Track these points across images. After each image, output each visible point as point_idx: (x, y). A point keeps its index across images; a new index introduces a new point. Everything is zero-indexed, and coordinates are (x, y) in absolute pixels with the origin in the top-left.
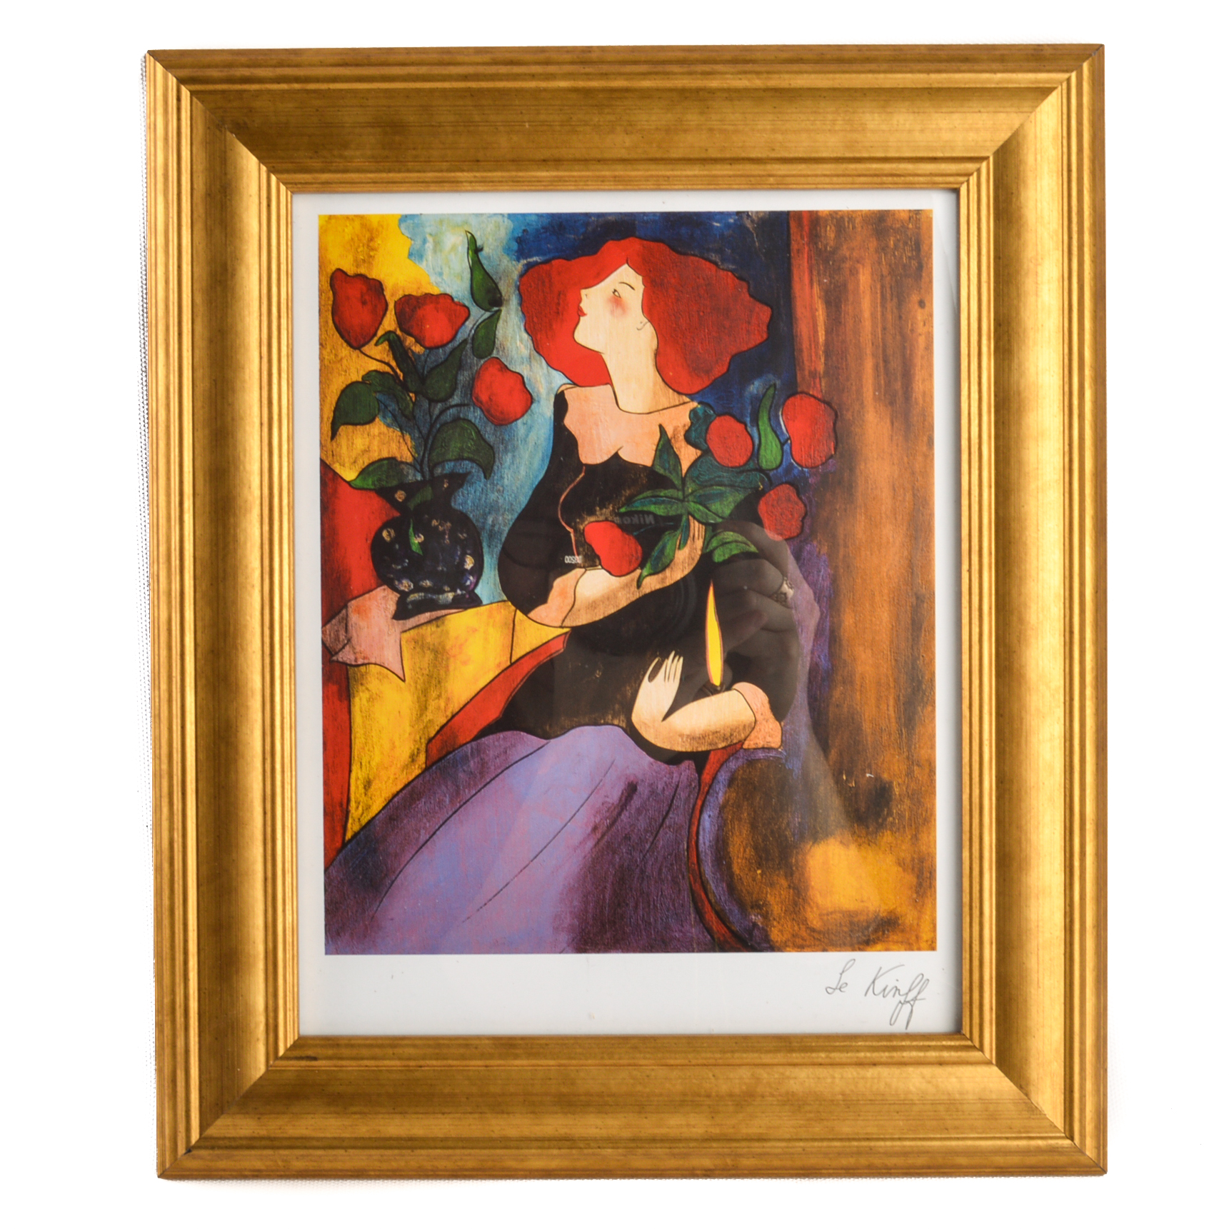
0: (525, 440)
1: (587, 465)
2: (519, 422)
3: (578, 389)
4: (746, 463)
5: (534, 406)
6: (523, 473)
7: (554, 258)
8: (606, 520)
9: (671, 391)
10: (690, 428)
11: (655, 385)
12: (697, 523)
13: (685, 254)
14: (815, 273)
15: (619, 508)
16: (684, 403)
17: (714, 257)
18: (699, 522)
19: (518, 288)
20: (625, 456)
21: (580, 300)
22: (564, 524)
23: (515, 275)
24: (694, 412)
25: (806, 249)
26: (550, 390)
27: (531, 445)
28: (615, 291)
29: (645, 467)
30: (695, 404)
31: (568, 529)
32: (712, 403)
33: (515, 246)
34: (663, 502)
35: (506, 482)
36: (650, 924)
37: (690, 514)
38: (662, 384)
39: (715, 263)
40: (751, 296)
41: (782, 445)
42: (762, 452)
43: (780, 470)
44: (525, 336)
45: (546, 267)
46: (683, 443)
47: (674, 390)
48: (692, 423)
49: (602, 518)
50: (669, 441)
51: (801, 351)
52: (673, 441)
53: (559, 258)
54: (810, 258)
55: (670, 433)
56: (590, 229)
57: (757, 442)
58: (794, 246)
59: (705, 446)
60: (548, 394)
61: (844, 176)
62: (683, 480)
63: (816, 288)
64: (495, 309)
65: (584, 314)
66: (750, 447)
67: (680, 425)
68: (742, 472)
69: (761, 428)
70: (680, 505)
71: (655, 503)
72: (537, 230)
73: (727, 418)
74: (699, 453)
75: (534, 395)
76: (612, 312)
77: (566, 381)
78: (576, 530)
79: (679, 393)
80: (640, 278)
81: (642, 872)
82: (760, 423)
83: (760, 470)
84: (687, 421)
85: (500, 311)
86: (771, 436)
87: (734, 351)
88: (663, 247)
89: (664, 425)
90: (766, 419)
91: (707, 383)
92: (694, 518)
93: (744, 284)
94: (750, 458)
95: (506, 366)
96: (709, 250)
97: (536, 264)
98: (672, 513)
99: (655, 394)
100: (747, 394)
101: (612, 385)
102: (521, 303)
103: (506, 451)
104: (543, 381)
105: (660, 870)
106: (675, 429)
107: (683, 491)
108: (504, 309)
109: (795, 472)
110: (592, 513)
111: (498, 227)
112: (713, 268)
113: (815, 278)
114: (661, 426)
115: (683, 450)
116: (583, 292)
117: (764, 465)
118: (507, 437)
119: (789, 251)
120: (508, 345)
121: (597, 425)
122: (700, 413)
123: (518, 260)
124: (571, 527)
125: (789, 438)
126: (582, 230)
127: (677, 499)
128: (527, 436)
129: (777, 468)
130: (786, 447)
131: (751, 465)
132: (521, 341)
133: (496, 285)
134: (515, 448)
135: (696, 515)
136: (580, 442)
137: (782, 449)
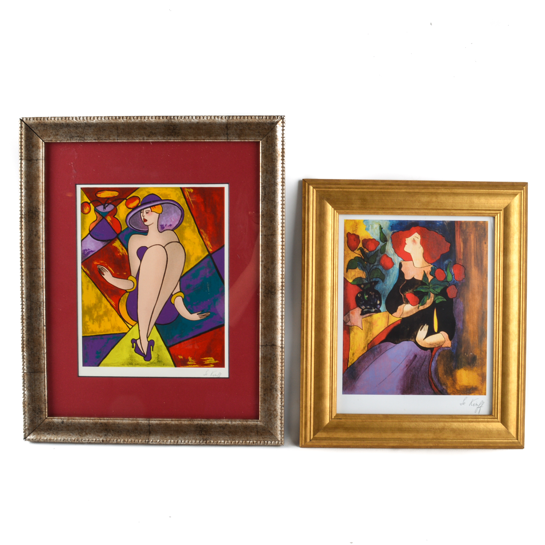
0: (392, 274)
1: (407, 280)
2: (391, 269)
3: (405, 262)
4: (444, 280)
5: (394, 266)
6: (391, 281)
7: (400, 231)
8: (411, 293)
9: (426, 263)
10: (431, 271)
11: (423, 261)
12: (432, 294)
13: (431, 230)
14: (461, 235)
15: (414, 290)
16: (430, 265)
17: (437, 231)
18: (433, 293)
19: (391, 238)
20: (416, 278)
21: (405, 241)
22: (401, 293)
23: (390, 235)
24: (432, 268)
25: (459, 230)
26: (398, 262)
27: (393, 275)
28: (414, 239)
29: (420, 280)
30: (432, 266)
31: (402, 295)
32: (436, 266)
33: (390, 228)
34: (424, 289)
35: (387, 283)
36: (419, 388)
37: (430, 291)
38: (425, 261)
39: (437, 233)
40: (446, 240)
41: (452, 276)
42: (448, 277)
43: (452, 282)
44: (392, 249)
45: (398, 233)
46: (429, 275)
47: (427, 262)
48: (431, 270)
49: (410, 292)
50: (426, 274)
51: (457, 254)
52: (427, 274)
53: (401, 231)
54: (460, 232)
55: (426, 272)
56: (408, 224)
57: (446, 275)
58: (456, 229)
59: (434, 276)
60: (398, 263)
61: (469, 213)
62: (429, 284)
63: (461, 239)
64: (386, 242)
65: (406, 244)
66: (445, 276)
67: (428, 270)
68: (443, 282)
69: (448, 272)
70: (428, 289)
71: (422, 289)
72: (396, 224)
73: (440, 269)
74: (433, 277)
75: (394, 263)
76: (413, 244)
77: (402, 260)
78: (404, 295)
79: (428, 263)
80: (420, 236)
81: (418, 376)
82: (447, 270)
83: (447, 282)
84: (430, 270)
85: (386, 243)
86: (450, 273)
87: (442, 253)
88: (425, 229)
89: (425, 271)
90: (449, 270)
91: (435, 261)
92: (432, 293)
93: (444, 238)
94: (445, 279)
95: (388, 256)
96: (436, 230)
97: (395, 232)
98: (426, 291)
99: (423, 263)
100: (444, 264)
101: (413, 261)
102: (392, 241)
103: (388, 276)
104: (397, 260)
105: (422, 376)
106: (427, 272)
107: (429, 286)
108: (387, 242)
109: (455, 282)
110: (407, 291)
111: (386, 223)
112: (437, 234)
113: (461, 237)
114: (424, 271)
115: (429, 277)
116: (406, 239)
117: (448, 280)
118: (388, 273)
119: (455, 230)
120: (388, 251)
121: (409, 270)
122: (433, 268)
123: (391, 231)
124: (402, 294)
125: (454, 274)
126: (406, 224)
127: (428, 288)
128: (393, 272)
129: (451, 281)
130: (453, 276)
131: (445, 280)
132: (392, 250)
133: (386, 237)
134: (390, 275)
135: (432, 292)
136: (405, 274)
137: (452, 277)
